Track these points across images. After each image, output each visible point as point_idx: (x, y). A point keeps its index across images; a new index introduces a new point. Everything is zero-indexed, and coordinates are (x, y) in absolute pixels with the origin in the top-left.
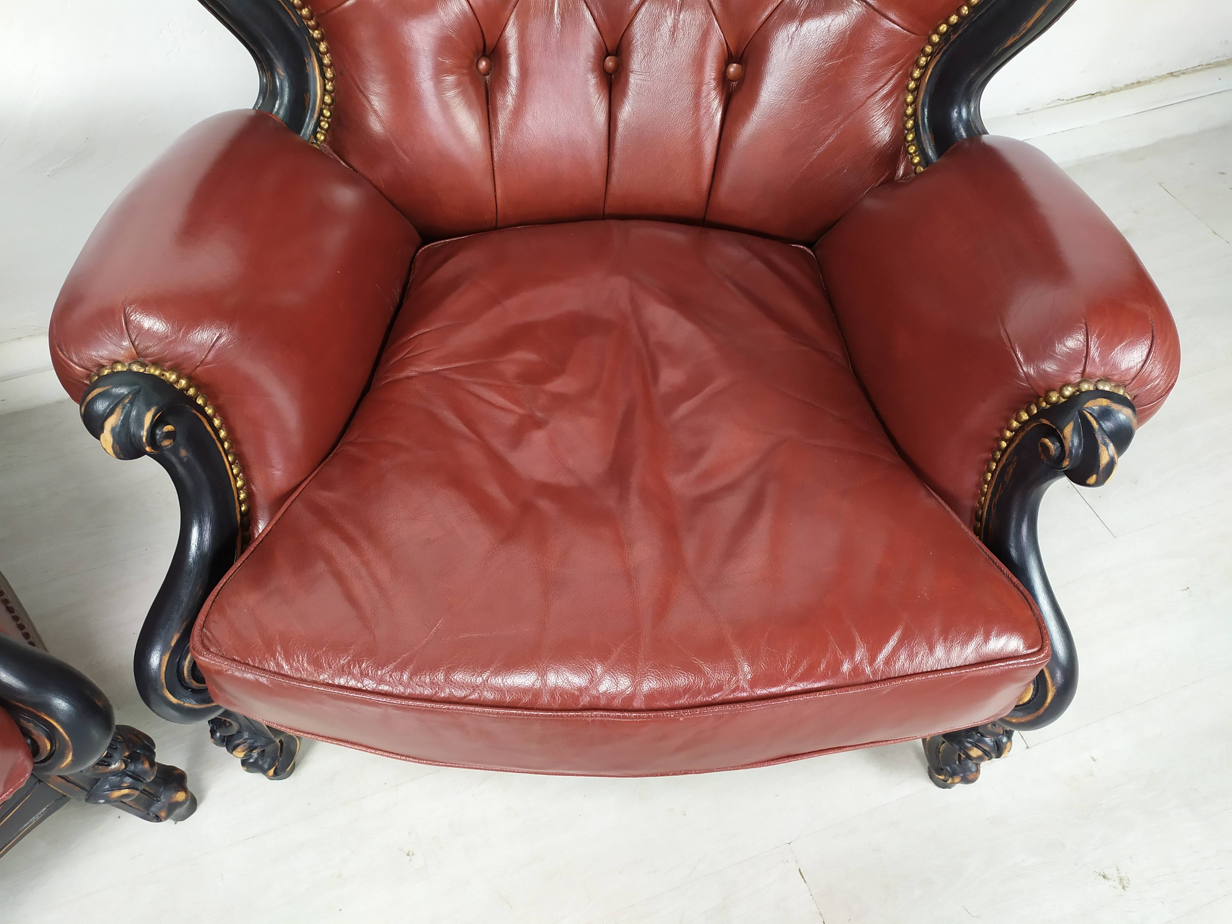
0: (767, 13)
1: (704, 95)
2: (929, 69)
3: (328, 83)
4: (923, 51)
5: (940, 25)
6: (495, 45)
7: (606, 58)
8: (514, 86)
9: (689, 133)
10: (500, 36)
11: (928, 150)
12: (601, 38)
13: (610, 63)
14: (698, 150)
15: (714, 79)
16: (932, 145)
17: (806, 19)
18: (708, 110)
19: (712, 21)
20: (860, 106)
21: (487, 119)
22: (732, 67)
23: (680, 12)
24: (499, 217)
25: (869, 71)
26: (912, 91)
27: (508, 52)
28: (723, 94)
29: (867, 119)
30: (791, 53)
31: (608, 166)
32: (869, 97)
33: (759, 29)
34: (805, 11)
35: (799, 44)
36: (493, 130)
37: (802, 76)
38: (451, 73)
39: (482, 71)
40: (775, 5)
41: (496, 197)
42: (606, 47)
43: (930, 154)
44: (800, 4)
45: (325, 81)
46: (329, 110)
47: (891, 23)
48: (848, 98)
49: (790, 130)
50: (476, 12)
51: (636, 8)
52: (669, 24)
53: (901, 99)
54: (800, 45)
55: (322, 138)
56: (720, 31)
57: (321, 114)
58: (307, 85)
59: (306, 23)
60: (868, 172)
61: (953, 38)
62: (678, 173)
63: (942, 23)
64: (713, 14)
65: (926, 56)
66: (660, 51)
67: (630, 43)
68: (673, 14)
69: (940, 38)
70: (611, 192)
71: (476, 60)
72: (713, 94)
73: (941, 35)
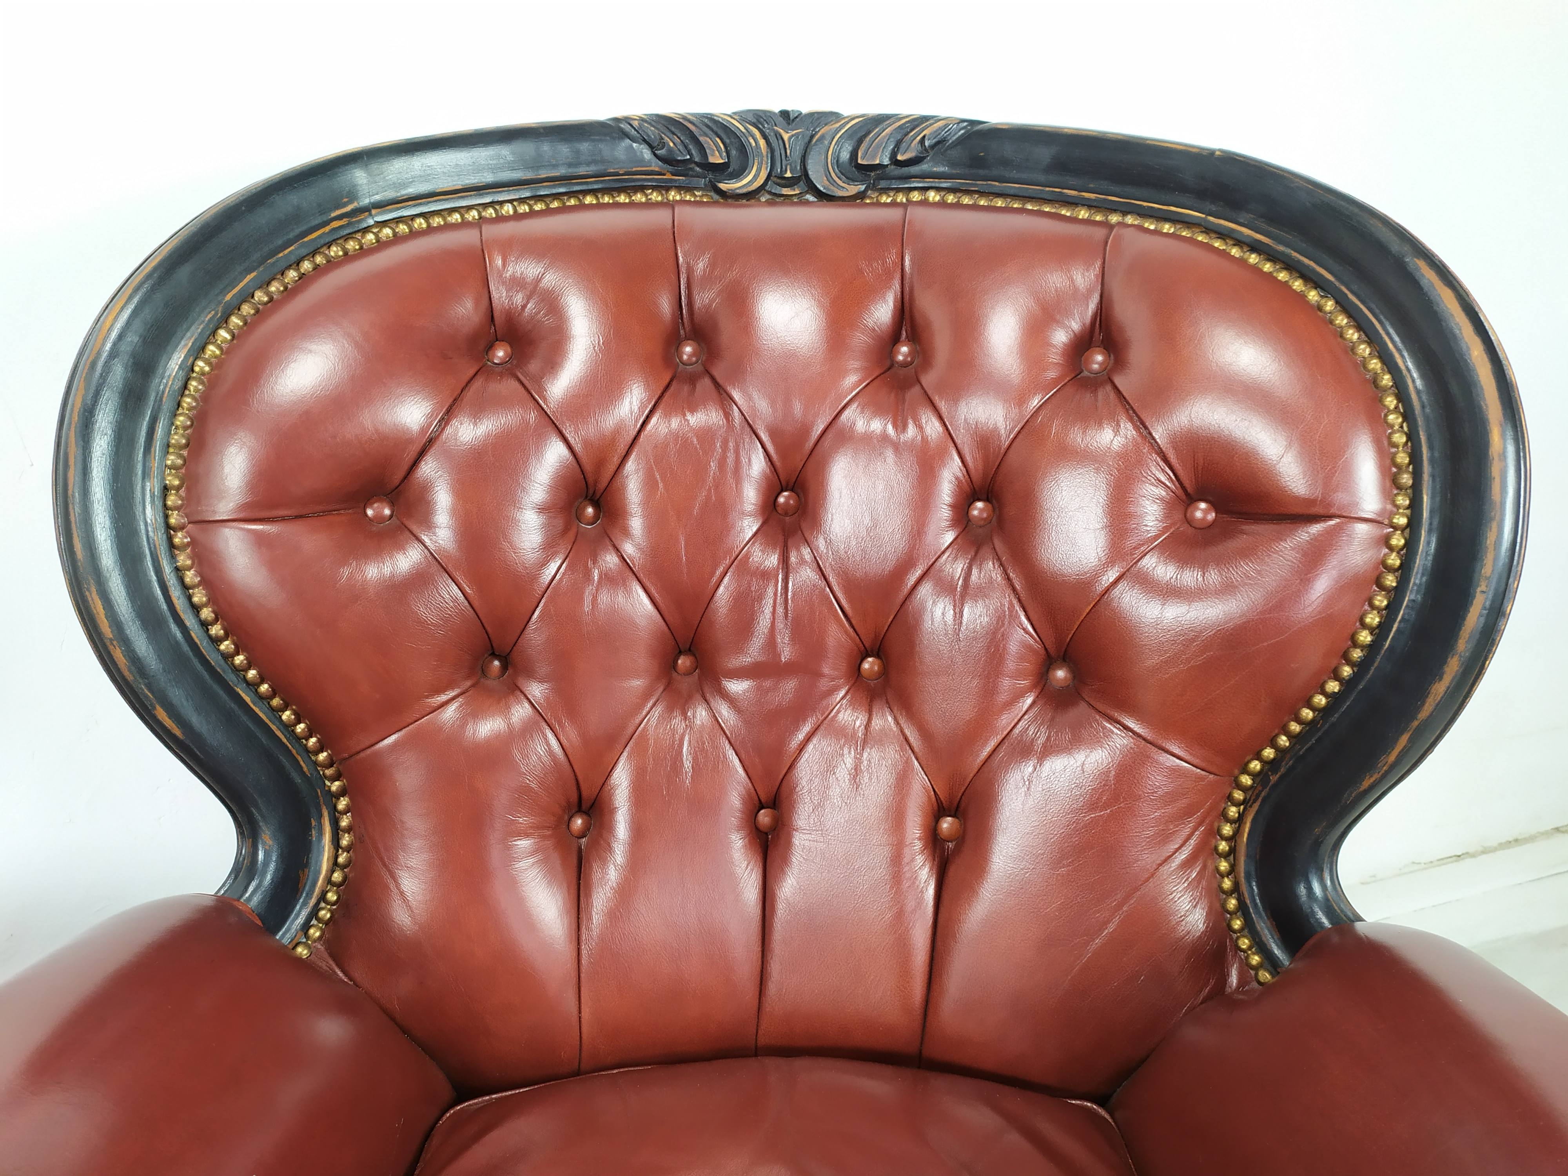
0: (988, 749)
1: (906, 860)
2: (1245, 823)
3: (342, 854)
4: (1230, 798)
5: (1249, 762)
6: (595, 796)
7: (759, 811)
8: (619, 852)
9: (886, 917)
10: (603, 784)
11: (1270, 945)
12: (750, 785)
13: (764, 817)
14: (902, 944)
15: (920, 839)
16: (1276, 939)
17: (1047, 756)
18: (914, 883)
19: (909, 761)
20: (1149, 878)
21: (576, 901)
22: (945, 822)
23: (863, 750)
24: (584, 1054)
25: (1152, 827)
26: (1226, 856)
27: (613, 805)
28: (934, 860)
29: (1163, 896)
30: (1031, 802)
31: (762, 968)
32: (1160, 865)
33: (979, 770)
34: (1044, 746)
35: (1041, 789)
36: (583, 916)
37: (1052, 834)
38: (527, 835)
39: (576, 833)
40: (1000, 738)
41: (580, 1021)
42: (759, 797)
43: (1276, 952)
44: (1035, 736)
45: (338, 851)
46: (337, 893)
47: (1175, 759)
48: (1127, 866)
49: (1044, 913)
50: (569, 754)
51: (800, 745)
52: (848, 765)
53: (1210, 867)
54: (1043, 790)
55: (318, 934)
56: (923, 773)
57: (323, 897)
58: (308, 857)
59: (321, 773)
60: (1181, 979)
61: (1274, 779)
62: (873, 979)
63: (1252, 759)
64: (910, 751)
65: (1237, 804)
66: (837, 801)
67: (792, 790)
68: (853, 753)
69: (1253, 780)
70: (767, 1010)
71: (566, 818)
72: (920, 859)
73: (1254, 776)
